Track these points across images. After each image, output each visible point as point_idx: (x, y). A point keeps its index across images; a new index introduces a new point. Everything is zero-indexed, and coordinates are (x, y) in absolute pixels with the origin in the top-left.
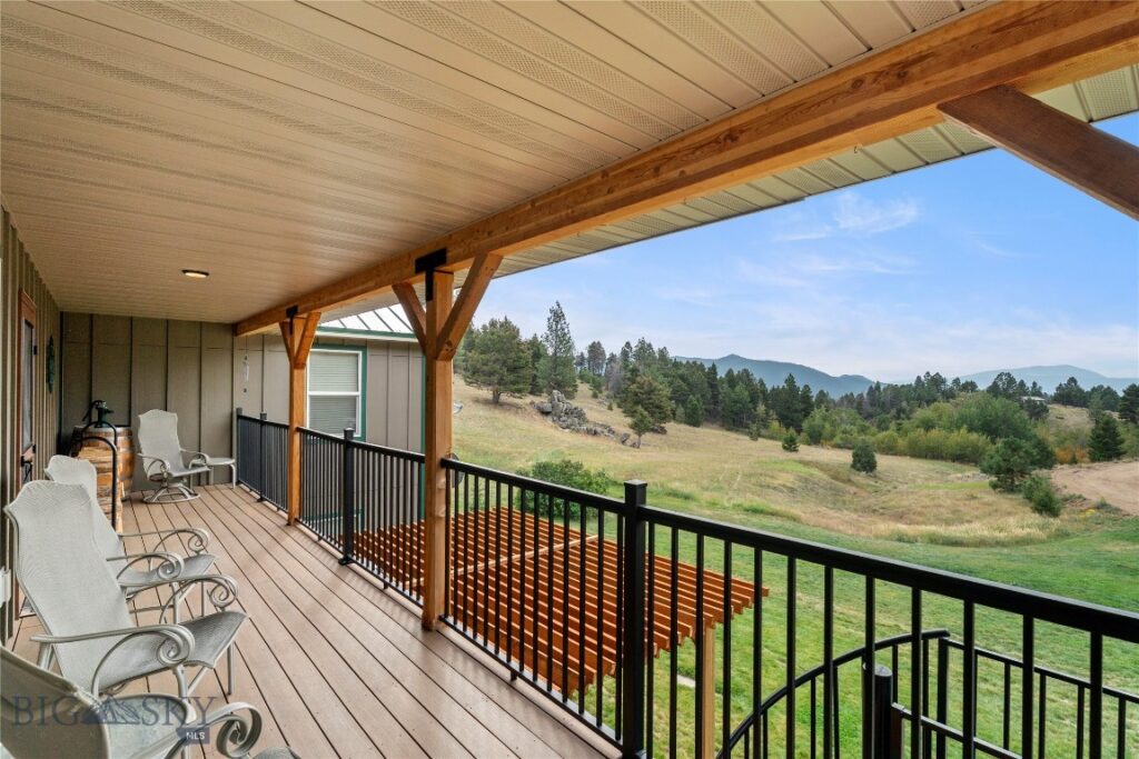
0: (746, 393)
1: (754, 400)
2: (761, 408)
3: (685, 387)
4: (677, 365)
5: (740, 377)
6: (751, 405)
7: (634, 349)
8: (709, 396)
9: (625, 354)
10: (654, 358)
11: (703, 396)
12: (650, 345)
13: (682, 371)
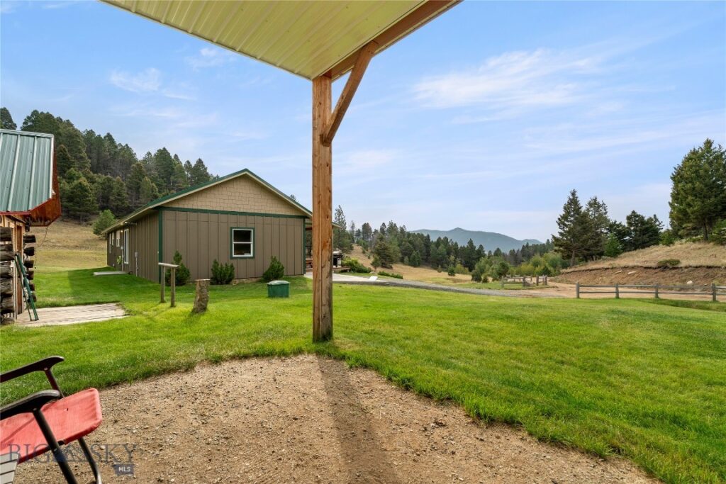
0: (445, 250)
1: (449, 254)
2: (452, 257)
3: (411, 246)
4: (409, 234)
5: (443, 241)
6: (447, 256)
7: (387, 227)
8: (424, 251)
9: (382, 229)
10: (397, 232)
11: (421, 252)
12: (395, 225)
13: (411, 238)
